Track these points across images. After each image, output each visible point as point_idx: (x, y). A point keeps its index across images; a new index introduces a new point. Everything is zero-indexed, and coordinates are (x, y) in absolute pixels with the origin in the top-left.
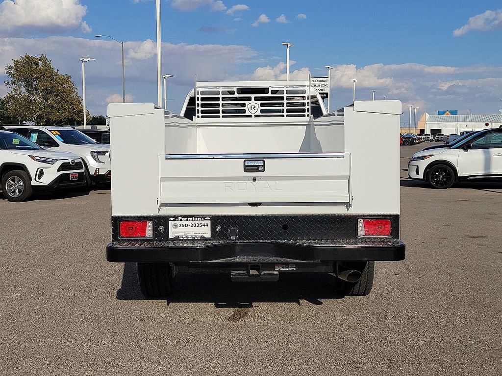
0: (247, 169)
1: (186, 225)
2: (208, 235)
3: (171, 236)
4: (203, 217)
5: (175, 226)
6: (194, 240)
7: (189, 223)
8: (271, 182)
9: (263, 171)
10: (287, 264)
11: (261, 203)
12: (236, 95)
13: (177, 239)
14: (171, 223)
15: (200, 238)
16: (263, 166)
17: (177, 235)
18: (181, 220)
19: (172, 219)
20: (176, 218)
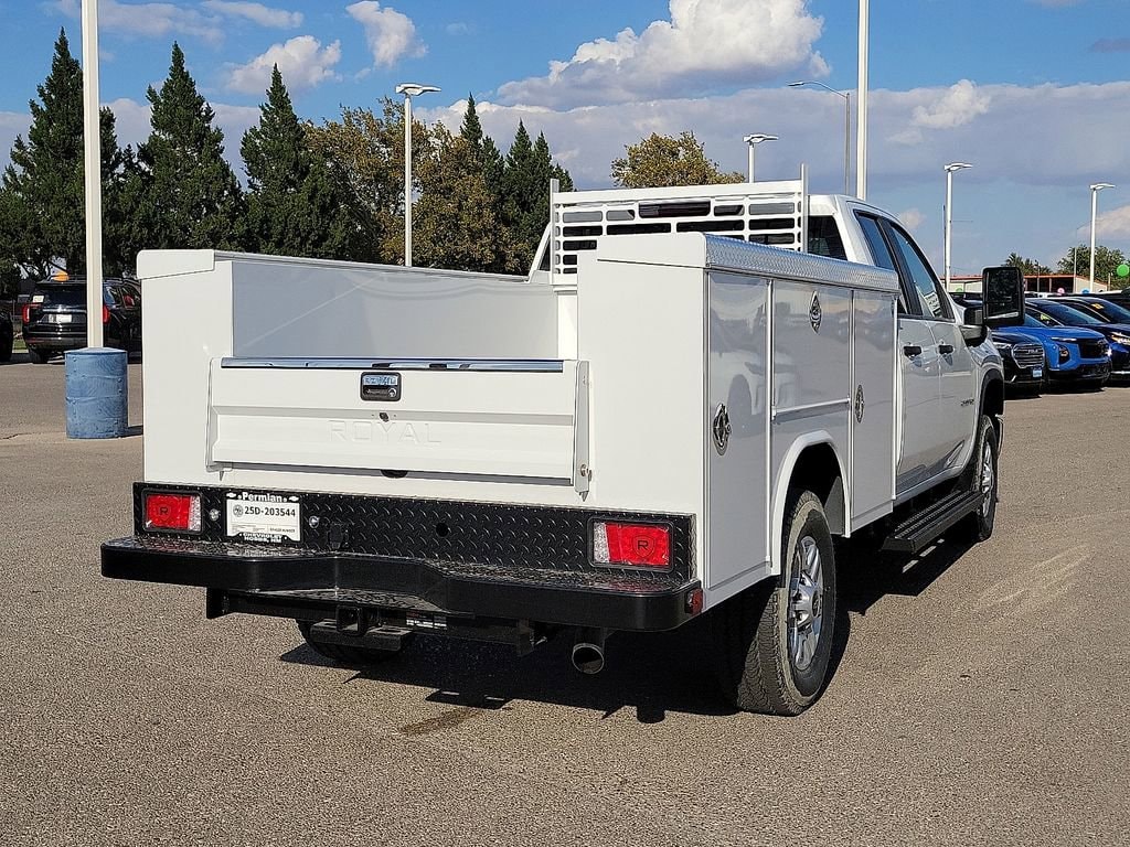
0: (368, 392)
1: (256, 511)
2: (296, 536)
3: (230, 533)
4: (286, 495)
5: (238, 510)
6: (269, 544)
7: (262, 505)
8: (419, 425)
9: (397, 398)
10: (430, 616)
11: (407, 471)
12: (638, 220)
13: (239, 538)
14: (231, 504)
15: (280, 541)
16: (399, 387)
17: (241, 530)
18: (247, 499)
19: (231, 495)
20: (238, 492)
